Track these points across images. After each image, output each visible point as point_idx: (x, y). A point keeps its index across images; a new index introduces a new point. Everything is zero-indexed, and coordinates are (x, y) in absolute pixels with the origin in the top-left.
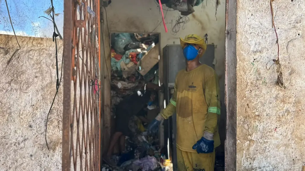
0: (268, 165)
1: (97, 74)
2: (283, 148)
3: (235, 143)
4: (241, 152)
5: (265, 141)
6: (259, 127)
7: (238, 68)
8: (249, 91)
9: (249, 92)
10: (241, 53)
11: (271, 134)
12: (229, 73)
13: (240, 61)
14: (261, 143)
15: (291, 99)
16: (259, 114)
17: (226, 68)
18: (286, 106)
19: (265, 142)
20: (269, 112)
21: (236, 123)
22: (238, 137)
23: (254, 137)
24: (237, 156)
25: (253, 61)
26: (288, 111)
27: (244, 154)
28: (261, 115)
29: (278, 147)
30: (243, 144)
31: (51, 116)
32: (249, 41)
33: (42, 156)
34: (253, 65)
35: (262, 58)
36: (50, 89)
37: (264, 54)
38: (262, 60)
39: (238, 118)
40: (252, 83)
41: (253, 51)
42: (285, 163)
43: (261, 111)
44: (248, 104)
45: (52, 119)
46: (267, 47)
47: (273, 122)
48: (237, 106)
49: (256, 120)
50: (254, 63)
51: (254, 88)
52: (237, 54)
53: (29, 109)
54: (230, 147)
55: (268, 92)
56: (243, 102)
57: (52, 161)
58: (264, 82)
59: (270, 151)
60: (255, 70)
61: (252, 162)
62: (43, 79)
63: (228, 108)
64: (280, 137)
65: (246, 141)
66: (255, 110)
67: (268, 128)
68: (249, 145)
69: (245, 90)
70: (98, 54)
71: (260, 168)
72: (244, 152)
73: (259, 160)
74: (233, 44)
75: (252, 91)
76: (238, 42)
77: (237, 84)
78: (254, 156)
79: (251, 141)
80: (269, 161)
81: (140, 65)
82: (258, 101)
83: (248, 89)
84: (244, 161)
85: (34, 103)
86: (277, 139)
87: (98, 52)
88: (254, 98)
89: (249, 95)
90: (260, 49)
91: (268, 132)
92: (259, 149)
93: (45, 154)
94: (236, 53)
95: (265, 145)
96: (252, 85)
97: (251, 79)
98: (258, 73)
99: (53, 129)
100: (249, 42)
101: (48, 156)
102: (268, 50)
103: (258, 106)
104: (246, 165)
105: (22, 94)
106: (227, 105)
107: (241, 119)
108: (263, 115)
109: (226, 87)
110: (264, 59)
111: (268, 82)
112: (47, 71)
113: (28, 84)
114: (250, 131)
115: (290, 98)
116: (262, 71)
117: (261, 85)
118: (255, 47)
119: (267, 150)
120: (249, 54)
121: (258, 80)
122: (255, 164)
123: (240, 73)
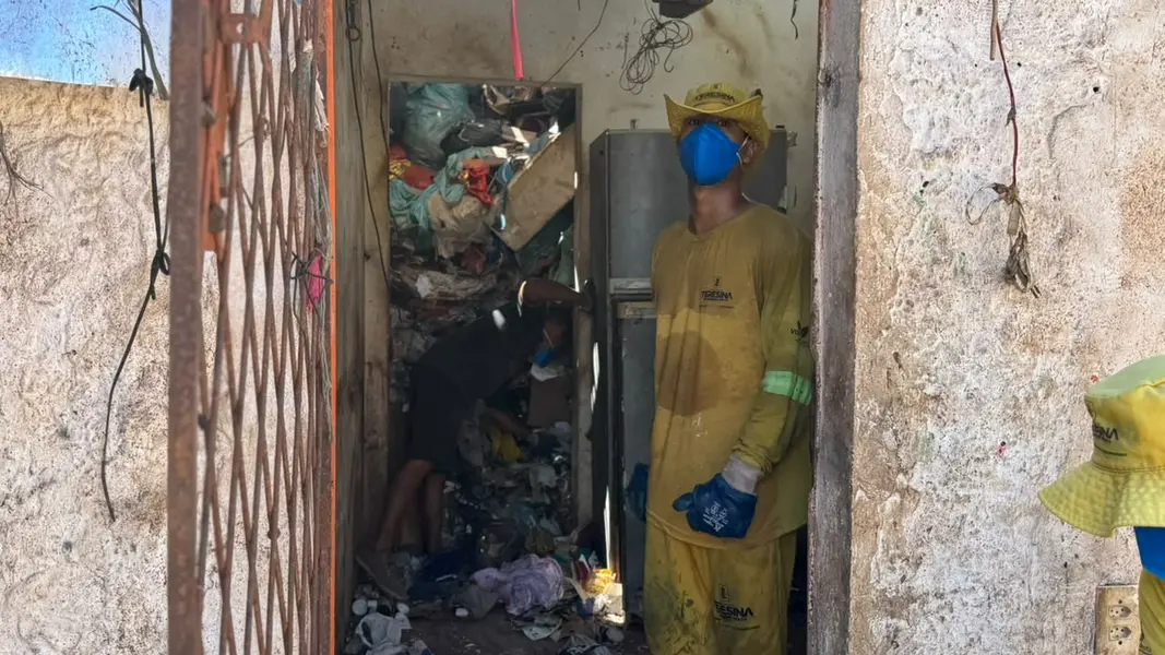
0: (970, 584)
1: (319, 236)
2: (1026, 522)
3: (845, 502)
4: (870, 534)
5: (961, 493)
6: (937, 439)
7: (862, 217)
8: (904, 304)
9: (901, 308)
10: (873, 158)
11: (982, 468)
12: (830, 236)
13: (870, 188)
14: (945, 502)
15: (1061, 337)
16: (938, 393)
17: (819, 215)
18: (1043, 364)
19: (958, 499)
20: (977, 385)
21: (850, 425)
22: (859, 479)
23: (918, 479)
24: (854, 549)
25: (922, 192)
26: (1048, 383)
27: (880, 545)
28: (948, 397)
29: (1007, 516)
30: (876, 505)
31: (142, 393)
32: (905, 112)
33: (110, 546)
34: (921, 204)
35: (953, 178)
36: (139, 291)
37: (963, 165)
38: (952, 187)
39: (858, 405)
40: (913, 274)
41: (921, 151)
42: (1035, 579)
43: (948, 382)
44: (896, 356)
45: (148, 404)
46: (974, 135)
47: (994, 424)
48: (856, 361)
49: (928, 416)
50: (925, 198)
51: (921, 293)
52: (858, 163)
53: (58, 367)
54: (826, 516)
55: (977, 310)
56: (879, 345)
57: (146, 566)
58: (959, 269)
59: (977, 532)
60: (927, 224)
61: (910, 573)
62: (111, 251)
63: (822, 368)
64: (1018, 480)
65: (888, 494)
66: (925, 376)
67: (973, 445)
68: (900, 510)
69: (889, 302)
70: (326, 157)
71: (939, 595)
72: (881, 534)
73: (938, 566)
74: (846, 123)
75: (912, 306)
76: (863, 115)
77: (858, 278)
78: (920, 550)
79: (906, 492)
80: (974, 570)
81: (504, 208)
82: (936, 345)
83: (897, 295)
84: (882, 568)
85: (76, 342)
86: (1006, 485)
87: (326, 148)
88: (923, 330)
89: (903, 320)
90: (946, 143)
91: (972, 461)
92: (936, 522)
93: (119, 539)
94: (856, 156)
95: (960, 510)
96: (914, 282)
97: (912, 260)
98: (937, 234)
99: (151, 445)
100: (906, 119)
101: (134, 548)
102: (979, 149)
103: (937, 363)
104: (886, 585)
105: (31, 309)
106: (820, 360)
107: (872, 409)
108: (952, 396)
109: (819, 288)
110: (963, 184)
111: (974, 268)
112: (127, 220)
113: (55, 270)
114: (902, 457)
115: (1056, 331)
116: (952, 230)
117: (949, 283)
118: (928, 135)
119: (967, 529)
120: (906, 162)
121: (936, 261)
122: (922, 581)
123: (869, 235)
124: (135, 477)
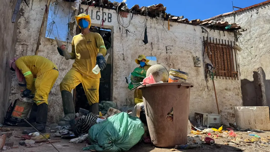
4: (114, 76)
6: (119, 70)
14: (120, 74)
18: (126, 66)
20: (122, 67)
22: (114, 72)
23: (118, 73)
30: (115, 74)
32: (116, 49)
34: (118, 55)
37: (120, 52)
38: (120, 54)
44: (116, 64)
47: (123, 69)
49: (118, 68)
53: (57, 60)
55: (121, 62)
66: (118, 66)
67: (121, 71)
68: (117, 75)
78: (118, 78)
79: (117, 73)
84: (115, 78)
85: (58, 58)
86: (124, 74)
88: (118, 63)
89: (116, 62)
92: (119, 76)
96: (117, 60)
97: (117, 58)
105: (55, 55)
108: (120, 67)
111: (121, 59)
114: (117, 71)
115: (127, 64)
116: (120, 56)
118: (118, 50)
120: (117, 52)
121: (119, 58)
122: (118, 80)
123: (114, 56)
124: (62, 67)
